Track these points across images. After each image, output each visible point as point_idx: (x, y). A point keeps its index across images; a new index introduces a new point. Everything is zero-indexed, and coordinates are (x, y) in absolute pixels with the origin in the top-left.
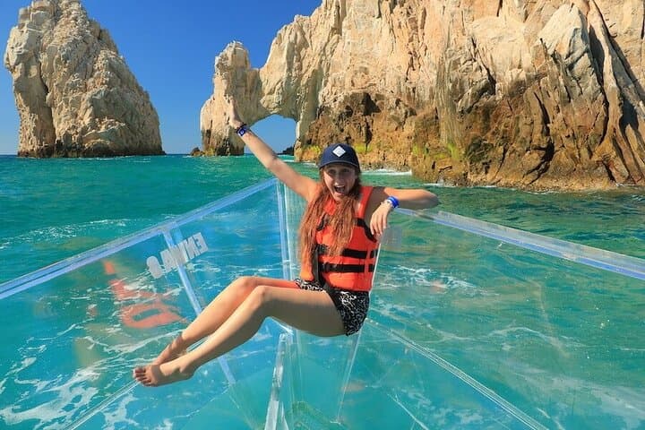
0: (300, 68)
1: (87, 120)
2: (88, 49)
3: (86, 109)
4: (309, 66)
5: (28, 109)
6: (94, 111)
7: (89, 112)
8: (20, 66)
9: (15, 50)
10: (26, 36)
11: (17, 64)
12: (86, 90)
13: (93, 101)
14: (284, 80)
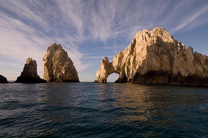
0: (121, 62)
1: (64, 73)
2: (63, 56)
3: (63, 70)
4: (123, 62)
5: (47, 70)
6: (65, 71)
7: (64, 71)
8: (47, 60)
9: (46, 56)
10: (49, 53)
11: (46, 59)
12: (63, 66)
13: (65, 68)
14: (117, 65)
